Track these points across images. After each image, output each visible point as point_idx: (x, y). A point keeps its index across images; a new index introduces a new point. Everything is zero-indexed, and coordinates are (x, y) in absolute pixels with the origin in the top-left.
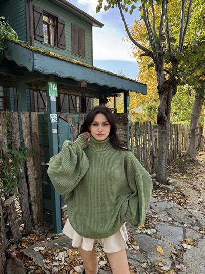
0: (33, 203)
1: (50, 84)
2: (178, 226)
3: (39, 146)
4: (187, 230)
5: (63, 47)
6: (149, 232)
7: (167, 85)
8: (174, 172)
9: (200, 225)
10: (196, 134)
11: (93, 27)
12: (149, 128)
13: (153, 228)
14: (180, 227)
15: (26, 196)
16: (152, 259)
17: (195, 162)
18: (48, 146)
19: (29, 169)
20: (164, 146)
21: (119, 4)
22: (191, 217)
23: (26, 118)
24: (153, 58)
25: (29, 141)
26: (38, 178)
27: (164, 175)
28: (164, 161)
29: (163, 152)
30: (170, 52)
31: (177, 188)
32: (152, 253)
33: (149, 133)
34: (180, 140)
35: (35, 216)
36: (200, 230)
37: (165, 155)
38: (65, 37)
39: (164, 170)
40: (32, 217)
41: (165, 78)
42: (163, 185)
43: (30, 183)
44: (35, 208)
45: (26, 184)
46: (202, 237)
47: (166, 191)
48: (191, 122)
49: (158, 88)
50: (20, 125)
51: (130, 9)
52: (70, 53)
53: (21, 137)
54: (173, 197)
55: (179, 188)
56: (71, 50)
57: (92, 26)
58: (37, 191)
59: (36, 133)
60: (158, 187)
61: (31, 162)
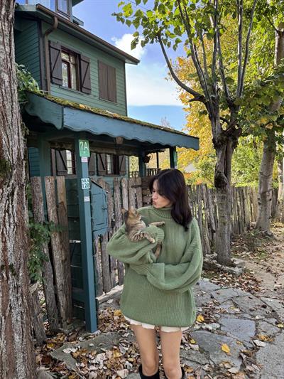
0: (60, 293)
1: (81, 143)
2: (248, 319)
3: (66, 219)
4: (260, 323)
5: (88, 92)
6: (210, 327)
7: (225, 137)
8: (241, 250)
9: (276, 317)
10: (268, 198)
11: (126, 64)
12: (204, 192)
13: (215, 322)
14: (251, 320)
15: (51, 284)
16: (215, 360)
17: (268, 237)
18: (78, 219)
19: (55, 248)
20: (226, 216)
21: (159, 38)
22: (264, 307)
23: (51, 184)
24: (206, 104)
25: (55, 213)
26: (66, 259)
27: (227, 254)
28: (226, 235)
29: (224, 224)
30: (227, 96)
31: (245, 271)
32: (215, 353)
33: (205, 199)
34: (248, 208)
35: (62, 310)
36: (277, 323)
37: (227, 227)
38: (90, 79)
39: (227, 247)
40: (59, 311)
41: (222, 129)
42: (227, 267)
43: (57, 267)
44: (62, 299)
45: (51, 267)
46: (280, 332)
47: (231, 275)
48: (261, 183)
49: (214, 141)
52: (97, 98)
54: (241, 283)
55: (248, 270)
56: (97, 95)
57: (124, 63)
58: (65, 277)
59: (62, 202)
60: (220, 270)
61: (58, 239)
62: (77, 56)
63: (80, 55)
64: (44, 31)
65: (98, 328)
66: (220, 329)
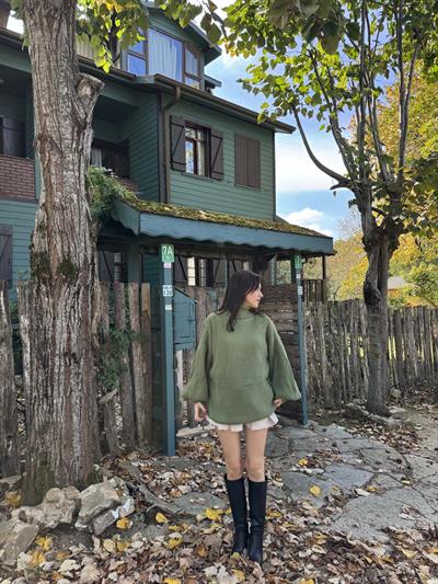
0: (139, 409)
1: (164, 247)
2: (368, 471)
3: (149, 329)
4: (381, 476)
5: (220, 177)
6: (309, 471)
7: (377, 236)
9: (408, 473)
11: (276, 134)
13: (320, 467)
15: (129, 397)
16: (295, 498)
18: (159, 329)
19: (136, 359)
20: (379, 345)
21: (294, 109)
22: (399, 461)
23: (135, 291)
25: (138, 322)
26: (147, 373)
27: (380, 398)
29: (377, 356)
31: (407, 425)
32: (300, 492)
35: (140, 428)
36: (403, 479)
37: (379, 360)
38: (222, 159)
41: (375, 224)
42: (377, 416)
43: (136, 379)
45: (130, 379)
46: (401, 487)
47: (380, 427)
49: (364, 240)
51: (316, 112)
52: (232, 185)
54: (389, 436)
55: (412, 425)
56: (233, 180)
57: (274, 132)
58: (145, 392)
59: (146, 311)
60: (366, 419)
61: (139, 349)
62: (206, 131)
63: (210, 130)
64: (164, 104)
65: (177, 454)
66: (321, 474)
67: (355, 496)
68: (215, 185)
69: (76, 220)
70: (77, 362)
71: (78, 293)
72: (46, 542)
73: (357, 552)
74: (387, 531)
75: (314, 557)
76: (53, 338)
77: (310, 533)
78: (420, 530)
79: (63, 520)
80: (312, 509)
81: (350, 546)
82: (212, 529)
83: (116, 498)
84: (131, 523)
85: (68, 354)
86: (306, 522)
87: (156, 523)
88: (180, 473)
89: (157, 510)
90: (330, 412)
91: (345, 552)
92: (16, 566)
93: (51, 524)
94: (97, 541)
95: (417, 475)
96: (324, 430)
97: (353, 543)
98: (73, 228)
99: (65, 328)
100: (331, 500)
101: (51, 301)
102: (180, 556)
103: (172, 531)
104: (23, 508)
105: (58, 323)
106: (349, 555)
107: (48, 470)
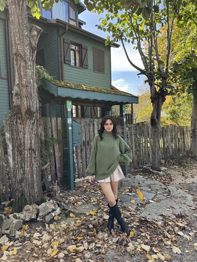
0: (58, 171)
1: (68, 102)
2: (153, 193)
3: (61, 137)
4: (158, 195)
5: (86, 67)
6: (130, 194)
7: (157, 96)
9: (169, 193)
11: (111, 48)
13: (134, 192)
15: (54, 166)
16: (125, 205)
17: (196, 158)
18: (66, 138)
19: (56, 150)
20: (157, 142)
21: (121, 38)
22: (165, 189)
23: (55, 121)
24: (147, 76)
25: (56, 135)
26: (61, 156)
27: (157, 164)
31: (168, 174)
32: (127, 202)
36: (167, 196)
38: (87, 59)
39: (157, 160)
41: (156, 91)
42: (156, 171)
43: (57, 159)
44: (59, 174)
45: (54, 159)
46: (166, 199)
47: (157, 175)
48: (191, 123)
49: (151, 98)
50: (51, 125)
52: (92, 71)
53: (52, 132)
55: (170, 174)
56: (92, 69)
58: (61, 164)
59: (60, 130)
60: (151, 173)
61: (57, 146)
63: (81, 45)
64: (60, 33)
65: (75, 189)
66: (135, 195)
67: (149, 203)
68: (85, 71)
69: (32, 91)
70: (35, 153)
71: (34, 123)
72: (26, 227)
73: (151, 224)
74: (162, 215)
75: (135, 226)
76: (24, 142)
77: (132, 218)
78: (174, 214)
79: (33, 217)
80: (132, 209)
81: (148, 222)
82: (93, 218)
83: (54, 208)
84: (60, 218)
85: (31, 149)
86: (130, 214)
87: (70, 217)
88: (77, 197)
89: (70, 212)
90: (136, 170)
91: (146, 224)
92: (15, 236)
93: (27, 219)
94: (47, 225)
95: (173, 193)
96: (135, 178)
97: (149, 220)
98: (31, 95)
99: (29, 138)
100: (140, 205)
101: (22, 127)
102: (82, 229)
103: (77, 220)
104: (15, 214)
105: (26, 136)
106: (148, 225)
107: (24, 198)
